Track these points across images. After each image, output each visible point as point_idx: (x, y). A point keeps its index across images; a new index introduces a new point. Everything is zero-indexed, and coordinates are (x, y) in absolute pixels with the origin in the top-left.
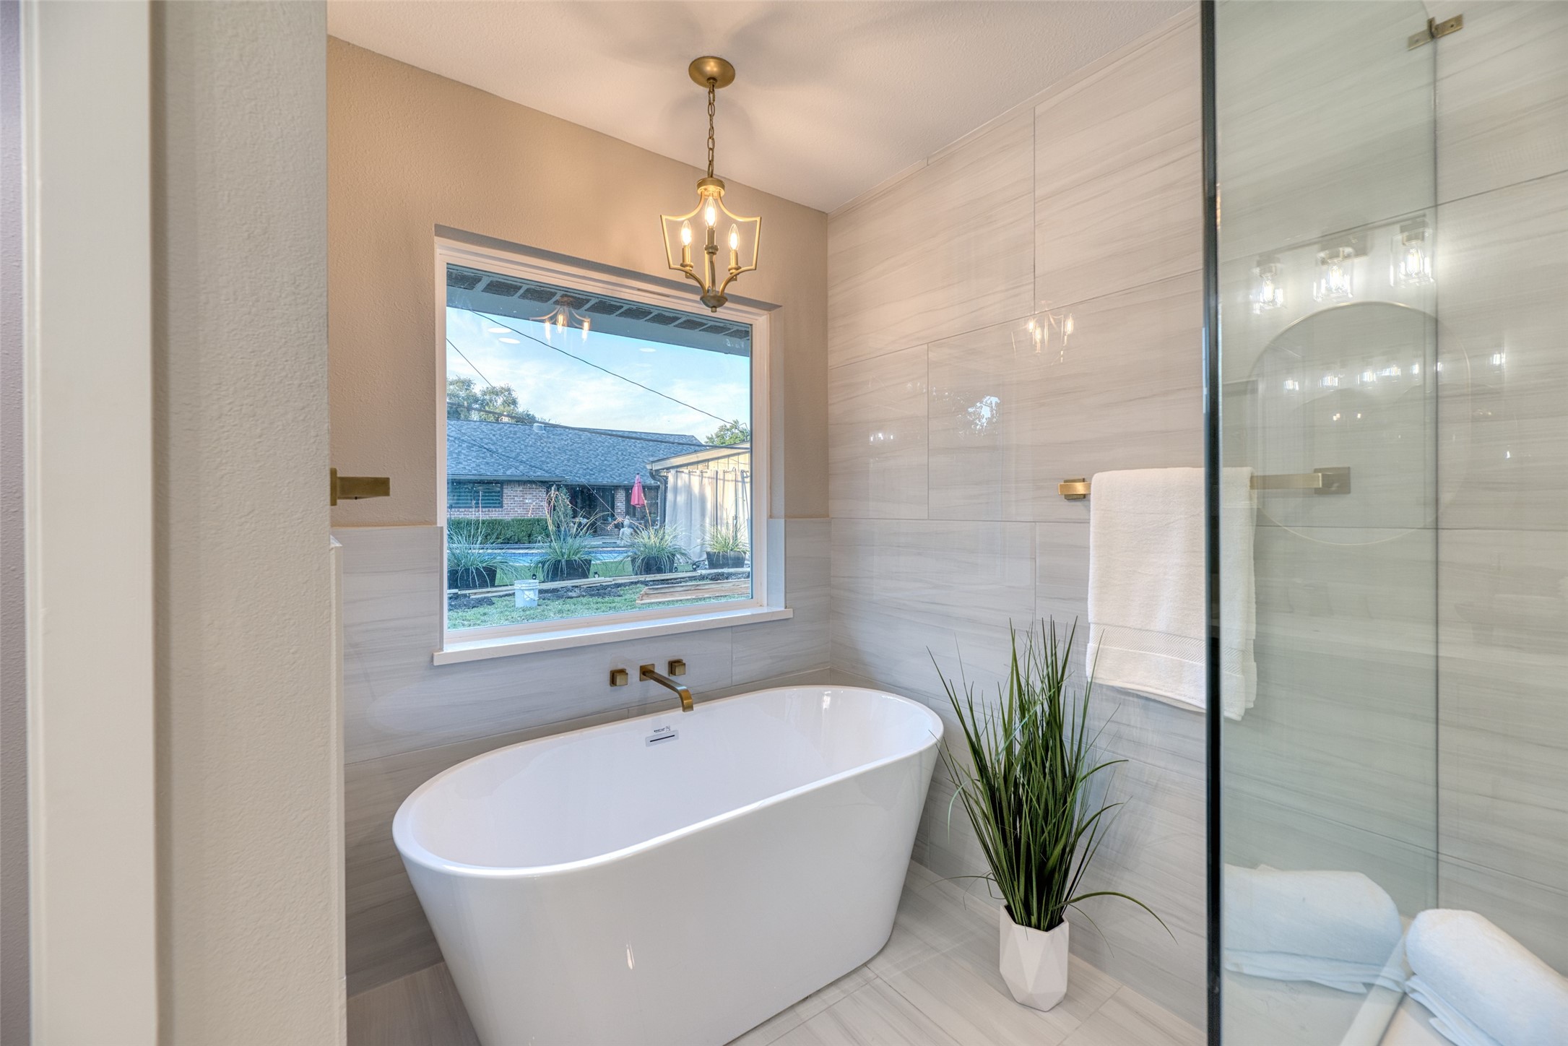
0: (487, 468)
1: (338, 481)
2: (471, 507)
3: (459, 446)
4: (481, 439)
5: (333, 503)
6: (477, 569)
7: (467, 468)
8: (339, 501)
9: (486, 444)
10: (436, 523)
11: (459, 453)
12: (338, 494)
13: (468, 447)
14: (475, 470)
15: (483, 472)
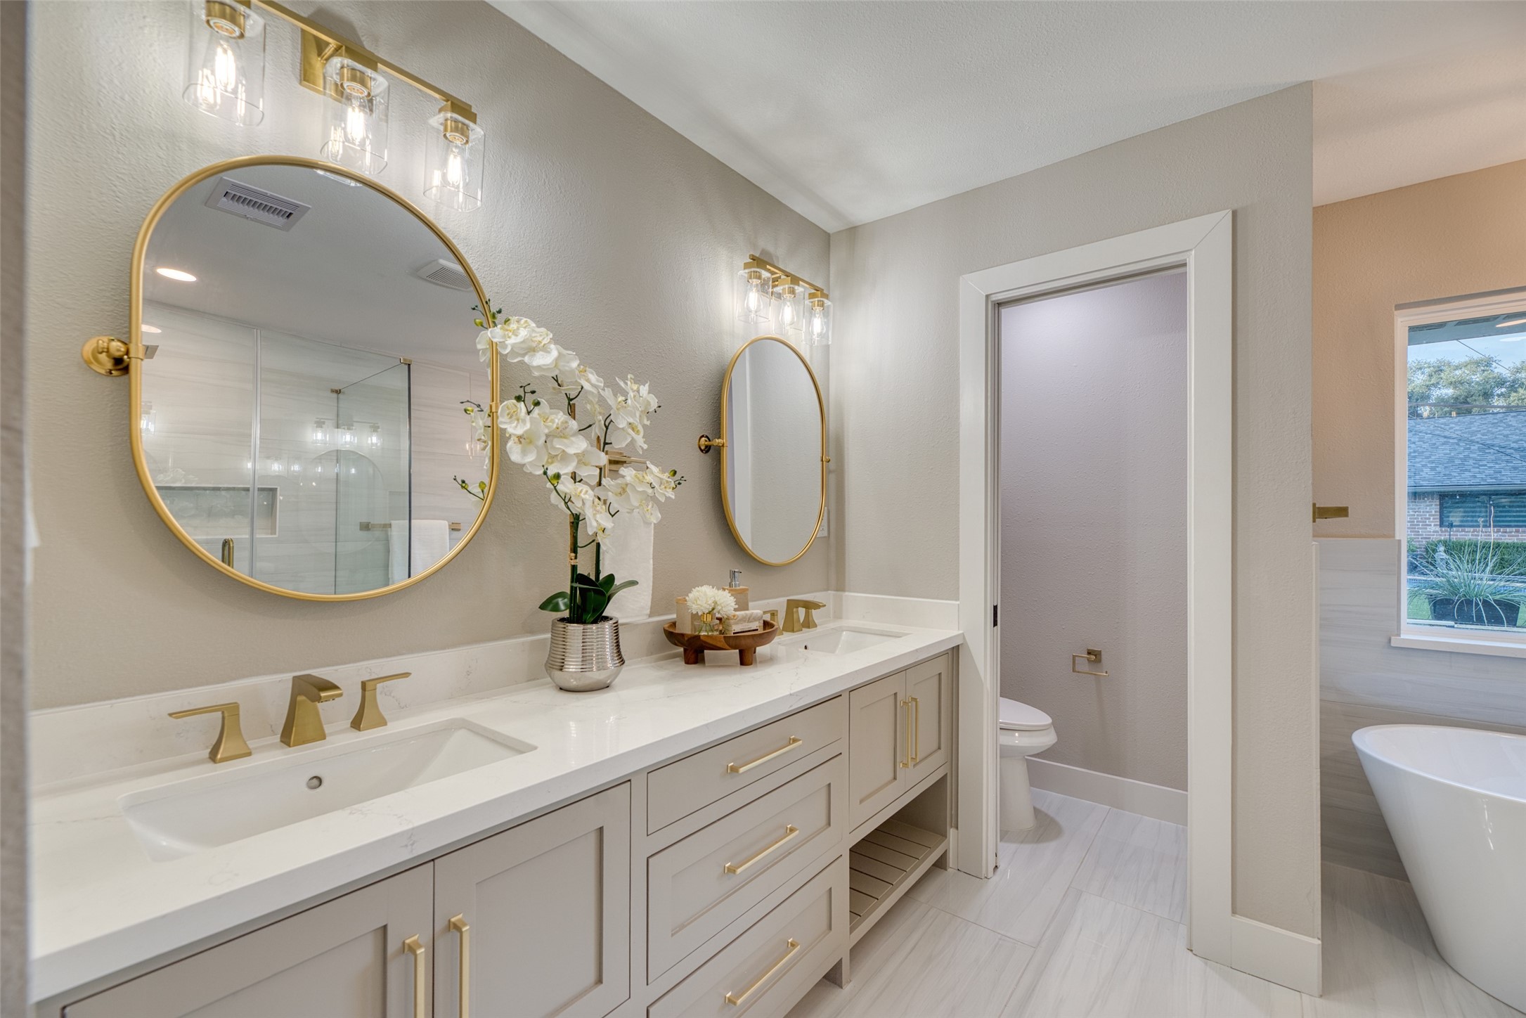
0: (1513, 475)
1: (1317, 510)
2: (1479, 526)
3: (1465, 449)
4: (1506, 436)
5: (1314, 521)
6: (1486, 603)
7: (1478, 476)
8: (1317, 520)
9: (1516, 442)
10: (1394, 537)
11: (1466, 458)
12: (1316, 516)
13: (1479, 449)
14: (1491, 478)
15: (1506, 480)
